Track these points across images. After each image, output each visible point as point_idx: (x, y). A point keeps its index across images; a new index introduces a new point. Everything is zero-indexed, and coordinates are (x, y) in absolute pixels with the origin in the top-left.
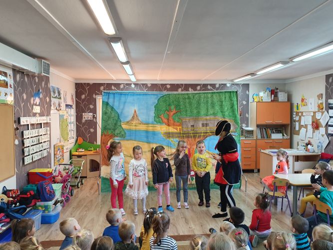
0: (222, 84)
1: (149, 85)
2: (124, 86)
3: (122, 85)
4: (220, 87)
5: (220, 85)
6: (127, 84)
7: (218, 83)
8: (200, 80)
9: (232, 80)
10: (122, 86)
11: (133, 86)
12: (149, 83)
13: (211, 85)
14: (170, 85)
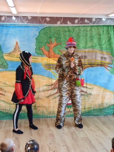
0: (98, 19)
1: (30, 18)
2: (5, 18)
3: (4, 17)
4: (96, 21)
5: (96, 19)
6: (8, 16)
7: (94, 17)
8: (78, 14)
9: (107, 15)
10: (3, 19)
11: (14, 18)
12: (29, 16)
13: (88, 19)
14: (50, 18)
